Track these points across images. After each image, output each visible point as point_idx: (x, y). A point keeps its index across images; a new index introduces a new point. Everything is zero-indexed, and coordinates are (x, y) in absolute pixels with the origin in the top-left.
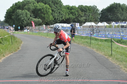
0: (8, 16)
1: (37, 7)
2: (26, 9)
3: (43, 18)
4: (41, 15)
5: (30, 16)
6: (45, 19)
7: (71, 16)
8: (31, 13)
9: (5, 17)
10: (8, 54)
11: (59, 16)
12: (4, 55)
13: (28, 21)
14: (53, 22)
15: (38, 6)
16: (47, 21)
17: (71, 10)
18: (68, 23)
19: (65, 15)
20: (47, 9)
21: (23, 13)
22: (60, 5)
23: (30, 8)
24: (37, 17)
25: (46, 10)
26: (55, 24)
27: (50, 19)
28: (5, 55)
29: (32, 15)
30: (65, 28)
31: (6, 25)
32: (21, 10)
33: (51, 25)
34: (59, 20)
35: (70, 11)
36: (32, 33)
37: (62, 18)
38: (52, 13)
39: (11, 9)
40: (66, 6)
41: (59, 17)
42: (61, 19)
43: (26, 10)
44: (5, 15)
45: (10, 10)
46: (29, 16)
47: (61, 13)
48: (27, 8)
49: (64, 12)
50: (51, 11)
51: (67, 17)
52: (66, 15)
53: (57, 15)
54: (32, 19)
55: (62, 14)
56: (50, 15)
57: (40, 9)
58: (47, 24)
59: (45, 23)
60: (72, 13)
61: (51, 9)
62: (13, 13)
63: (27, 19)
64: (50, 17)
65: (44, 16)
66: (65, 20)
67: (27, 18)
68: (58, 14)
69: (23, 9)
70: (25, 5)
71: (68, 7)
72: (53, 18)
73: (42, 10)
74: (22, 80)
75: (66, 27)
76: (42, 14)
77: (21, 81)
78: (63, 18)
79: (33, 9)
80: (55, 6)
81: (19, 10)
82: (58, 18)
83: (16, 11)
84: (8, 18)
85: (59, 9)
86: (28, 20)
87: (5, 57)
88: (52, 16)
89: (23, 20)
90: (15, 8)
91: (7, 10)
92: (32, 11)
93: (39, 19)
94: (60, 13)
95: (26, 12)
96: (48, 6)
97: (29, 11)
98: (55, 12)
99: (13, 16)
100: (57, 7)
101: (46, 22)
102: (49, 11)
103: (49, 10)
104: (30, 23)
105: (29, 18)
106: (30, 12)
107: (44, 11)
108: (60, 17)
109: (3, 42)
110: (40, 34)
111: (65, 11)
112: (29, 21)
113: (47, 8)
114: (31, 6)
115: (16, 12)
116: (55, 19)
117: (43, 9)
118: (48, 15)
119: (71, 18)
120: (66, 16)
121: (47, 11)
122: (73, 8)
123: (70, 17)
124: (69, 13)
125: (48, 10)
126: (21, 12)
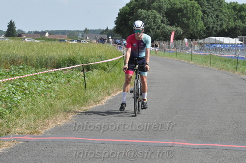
0: (121, 21)
1: (175, 4)
2: (154, 8)
3: (185, 26)
4: (182, 19)
5: (162, 22)
6: (188, 27)
7: (239, 23)
8: (163, 17)
9: (116, 23)
10: (116, 91)
11: (216, 23)
12: (108, 92)
13: (157, 30)
14: (204, 34)
15: (178, 2)
16: (192, 32)
17: (240, 11)
18: (233, 37)
19: (227, 20)
20: (195, 8)
21: (149, 16)
22: (219, 3)
23: (162, 7)
24: (175, 25)
25: (192, 11)
26: (208, 37)
27: (199, 29)
28: (110, 92)
29: (166, 19)
30: (227, 46)
31: (118, 36)
32: (145, 11)
33: (201, 39)
34: (216, 31)
35: (237, 14)
36: (163, 53)
37: (221, 26)
38: (203, 16)
39: (128, 8)
40: (230, 3)
41: (215, 25)
42: (219, 29)
43: (154, 11)
44: (116, 19)
45: (126, 10)
46: (160, 21)
47: (220, 17)
48: (157, 7)
49: (226, 15)
50: (200, 13)
51: (232, 24)
52: (229, 21)
53: (212, 21)
54: (164, 27)
55: (221, 20)
56: (199, 20)
57: (181, 8)
58: (192, 37)
59: (189, 36)
60: (241, 17)
61: (201, 8)
62: (131, 16)
63: (156, 27)
64: (199, 23)
65: (187, 21)
66: (227, 30)
67: (155, 24)
68: (214, 19)
69: (149, 9)
70: (153, 2)
71: (233, 5)
72: (205, 26)
73: (185, 11)
74: (139, 140)
75: (229, 44)
76: (184, 19)
77: (136, 141)
78: (224, 27)
79: (167, 9)
80: (210, 4)
81: (142, 10)
82: (213, 27)
83: (135, 13)
84: (122, 25)
85: (216, 10)
86: (158, 28)
87: (110, 97)
88: (202, 22)
89: (149, 28)
90: (134, 6)
91: (120, 10)
92: (166, 13)
93: (178, 28)
94: (217, 16)
95: (155, 14)
96: (197, 3)
97: (159, 12)
98: (208, 15)
99: (130, 20)
100: (212, 5)
101: (191, 34)
102: (197, 13)
103: (197, 10)
104: (160, 34)
105: (160, 25)
106: (163, 13)
107: (189, 12)
108: (218, 25)
109: (108, 69)
110: (178, 56)
111: (227, 13)
112: (159, 30)
113: (193, 8)
114: (164, 3)
115: (137, 13)
116: (208, 28)
117: (186, 8)
118: (196, 20)
119: (239, 26)
120: (230, 23)
121: (193, 13)
122: (244, 9)
123: (236, 26)
124: (236, 16)
125: (195, 11)
126: (146, 14)
